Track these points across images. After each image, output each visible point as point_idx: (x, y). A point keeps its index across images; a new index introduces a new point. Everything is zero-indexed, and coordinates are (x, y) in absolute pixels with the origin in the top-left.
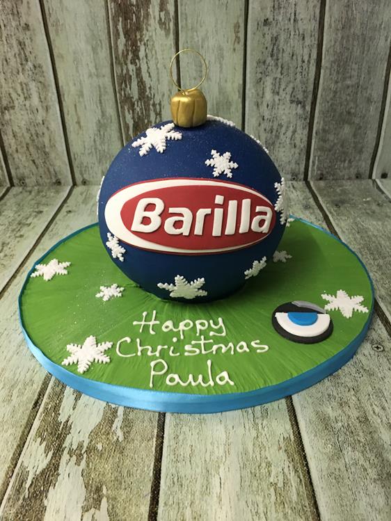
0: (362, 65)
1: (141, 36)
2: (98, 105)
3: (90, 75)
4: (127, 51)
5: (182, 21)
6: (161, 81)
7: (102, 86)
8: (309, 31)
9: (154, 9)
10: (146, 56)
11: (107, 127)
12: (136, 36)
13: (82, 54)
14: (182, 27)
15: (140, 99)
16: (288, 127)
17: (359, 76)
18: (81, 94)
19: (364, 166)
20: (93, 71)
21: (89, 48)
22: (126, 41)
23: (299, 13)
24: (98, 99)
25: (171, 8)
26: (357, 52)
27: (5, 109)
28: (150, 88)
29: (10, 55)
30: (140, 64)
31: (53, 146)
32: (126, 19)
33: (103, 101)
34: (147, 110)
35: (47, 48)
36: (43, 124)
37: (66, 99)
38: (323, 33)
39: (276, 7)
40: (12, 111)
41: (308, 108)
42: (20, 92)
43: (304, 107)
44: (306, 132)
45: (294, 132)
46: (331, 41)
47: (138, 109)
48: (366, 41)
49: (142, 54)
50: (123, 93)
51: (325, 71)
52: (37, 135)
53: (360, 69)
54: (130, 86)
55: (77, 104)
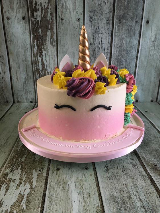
0: (127, 60)
1: (43, 47)
2: (26, 72)
3: (23, 61)
4: (38, 52)
5: (59, 42)
6: (51, 64)
7: (27, 65)
8: (107, 48)
9: (48, 38)
10: (45, 55)
11: (28, 80)
12: (41, 47)
13: (20, 53)
14: (59, 45)
15: (42, 70)
17: (126, 64)
18: (19, 67)
20: (24, 59)
21: (23, 51)
22: (38, 49)
23: (103, 41)
24: (26, 69)
25: (55, 37)
26: (125, 56)
30: (43, 57)
31: (6, 87)
32: (37, 41)
33: (27, 70)
34: (45, 74)
35: (6, 50)
36: (3, 78)
37: (12, 69)
38: (112, 48)
39: (94, 39)
46: (115, 51)
47: (41, 74)
48: (128, 52)
49: (43, 53)
50: (36, 68)
51: (113, 62)
53: (126, 62)
54: (39, 65)
55: (17, 71)
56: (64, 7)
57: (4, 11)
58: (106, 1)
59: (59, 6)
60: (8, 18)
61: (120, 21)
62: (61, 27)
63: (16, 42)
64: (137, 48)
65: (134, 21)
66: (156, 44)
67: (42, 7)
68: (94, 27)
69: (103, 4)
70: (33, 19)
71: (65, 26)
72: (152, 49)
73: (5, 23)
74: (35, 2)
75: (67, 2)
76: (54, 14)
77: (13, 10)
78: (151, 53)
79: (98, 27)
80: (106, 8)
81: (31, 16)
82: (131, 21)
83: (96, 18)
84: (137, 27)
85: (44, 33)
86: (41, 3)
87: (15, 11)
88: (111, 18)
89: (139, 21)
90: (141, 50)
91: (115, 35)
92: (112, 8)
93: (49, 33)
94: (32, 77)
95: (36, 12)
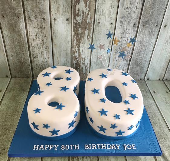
1: (81, 41)
2: (65, 58)
3: (64, 50)
4: (76, 45)
5: (94, 38)
7: (67, 53)
9: (86, 35)
10: (82, 46)
12: (79, 41)
14: (94, 40)
15: (79, 57)
16: (122, 66)
17: (144, 55)
18: (60, 55)
19: (143, 77)
20: (65, 49)
21: (65, 43)
22: (76, 42)
23: (129, 39)
25: (91, 35)
26: (144, 49)
27: (35, 57)
28: (82, 54)
29: (39, 43)
30: (80, 48)
32: (77, 36)
34: (80, 60)
35: (51, 42)
36: (47, 62)
37: (55, 56)
39: (122, 37)
40: (37, 58)
41: (128, 62)
42: (40, 53)
43: (127, 61)
44: (127, 68)
45: (124, 67)
47: (78, 60)
48: (147, 47)
49: (81, 45)
51: (134, 54)
52: (44, 65)
53: (144, 53)
54: (76, 53)
55: (59, 57)
56: (101, 14)
57: (52, 14)
58: (135, 11)
59: (97, 13)
60: (55, 19)
61: (144, 25)
62: (97, 28)
63: (60, 37)
64: (154, 44)
65: (155, 26)
66: (169, 42)
67: (84, 13)
68: (123, 29)
69: (132, 13)
70: (75, 21)
71: (100, 28)
72: (165, 45)
73: (52, 23)
74: (78, 9)
75: (104, 11)
76: (93, 19)
77: (59, 14)
78: (164, 48)
79: (126, 29)
80: (135, 15)
81: (73, 19)
82: (153, 25)
83: (125, 22)
84: (157, 30)
85: (83, 32)
86: (83, 10)
87: (61, 15)
88: (137, 23)
89: (159, 25)
90: (157, 45)
91: (139, 35)
92: (139, 16)
93: (87, 32)
94: (70, 62)
95: (78, 16)
